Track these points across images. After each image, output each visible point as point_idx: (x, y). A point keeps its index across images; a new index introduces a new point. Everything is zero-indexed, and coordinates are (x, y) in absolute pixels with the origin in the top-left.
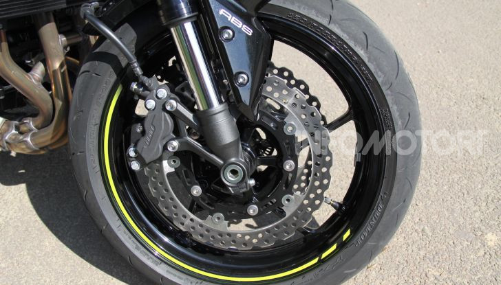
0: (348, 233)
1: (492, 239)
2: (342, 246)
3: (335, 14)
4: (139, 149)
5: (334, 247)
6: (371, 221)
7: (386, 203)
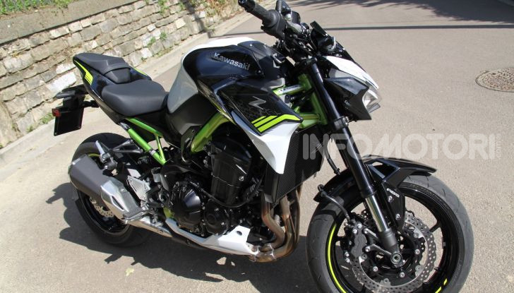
0: (446, 281)
1: (510, 278)
2: (444, 287)
3: (430, 183)
4: (352, 252)
5: (440, 289)
6: (456, 274)
7: (462, 264)
